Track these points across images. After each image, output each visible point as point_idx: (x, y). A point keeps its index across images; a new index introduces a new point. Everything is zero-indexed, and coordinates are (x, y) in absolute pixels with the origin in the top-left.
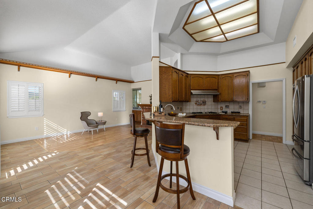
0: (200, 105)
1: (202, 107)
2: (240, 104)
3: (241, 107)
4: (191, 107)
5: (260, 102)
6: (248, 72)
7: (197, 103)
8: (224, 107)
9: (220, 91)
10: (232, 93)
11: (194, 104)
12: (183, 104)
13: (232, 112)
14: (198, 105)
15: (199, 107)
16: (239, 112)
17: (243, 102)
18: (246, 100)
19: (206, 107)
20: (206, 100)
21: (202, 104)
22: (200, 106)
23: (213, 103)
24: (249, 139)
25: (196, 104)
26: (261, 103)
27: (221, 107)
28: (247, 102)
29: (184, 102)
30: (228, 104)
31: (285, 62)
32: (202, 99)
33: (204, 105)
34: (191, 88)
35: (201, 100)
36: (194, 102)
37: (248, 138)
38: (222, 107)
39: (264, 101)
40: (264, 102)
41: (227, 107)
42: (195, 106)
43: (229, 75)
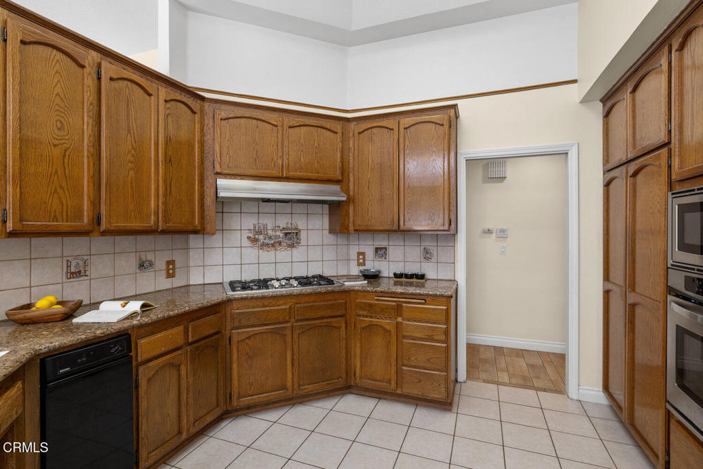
0: (273, 245)
1: (283, 254)
2: (426, 244)
3: (427, 255)
4: (232, 256)
5: (489, 231)
6: (453, 111)
7: (259, 239)
8: (370, 253)
9: (351, 188)
10: (395, 197)
11: (246, 243)
12: (187, 241)
13: (396, 275)
14: (263, 246)
15: (268, 255)
16: (422, 277)
17: (436, 236)
18: (446, 227)
19: (298, 253)
20: (301, 223)
21: (280, 243)
22: (273, 252)
23: (330, 239)
24: (456, 381)
25: (254, 241)
26: (494, 235)
27: (359, 254)
28: (448, 234)
29: (192, 237)
30: (383, 244)
31: (575, 81)
32: (283, 222)
33: (292, 246)
34: (218, 169)
35: (275, 223)
36: (246, 234)
37: (453, 378)
38: (363, 254)
39: (503, 231)
40: (503, 234)
41: (380, 252)
42: (251, 253)
43: (384, 123)
